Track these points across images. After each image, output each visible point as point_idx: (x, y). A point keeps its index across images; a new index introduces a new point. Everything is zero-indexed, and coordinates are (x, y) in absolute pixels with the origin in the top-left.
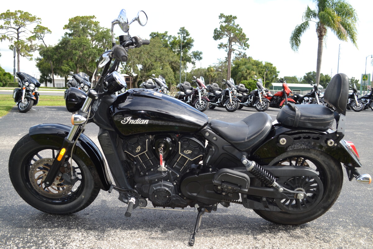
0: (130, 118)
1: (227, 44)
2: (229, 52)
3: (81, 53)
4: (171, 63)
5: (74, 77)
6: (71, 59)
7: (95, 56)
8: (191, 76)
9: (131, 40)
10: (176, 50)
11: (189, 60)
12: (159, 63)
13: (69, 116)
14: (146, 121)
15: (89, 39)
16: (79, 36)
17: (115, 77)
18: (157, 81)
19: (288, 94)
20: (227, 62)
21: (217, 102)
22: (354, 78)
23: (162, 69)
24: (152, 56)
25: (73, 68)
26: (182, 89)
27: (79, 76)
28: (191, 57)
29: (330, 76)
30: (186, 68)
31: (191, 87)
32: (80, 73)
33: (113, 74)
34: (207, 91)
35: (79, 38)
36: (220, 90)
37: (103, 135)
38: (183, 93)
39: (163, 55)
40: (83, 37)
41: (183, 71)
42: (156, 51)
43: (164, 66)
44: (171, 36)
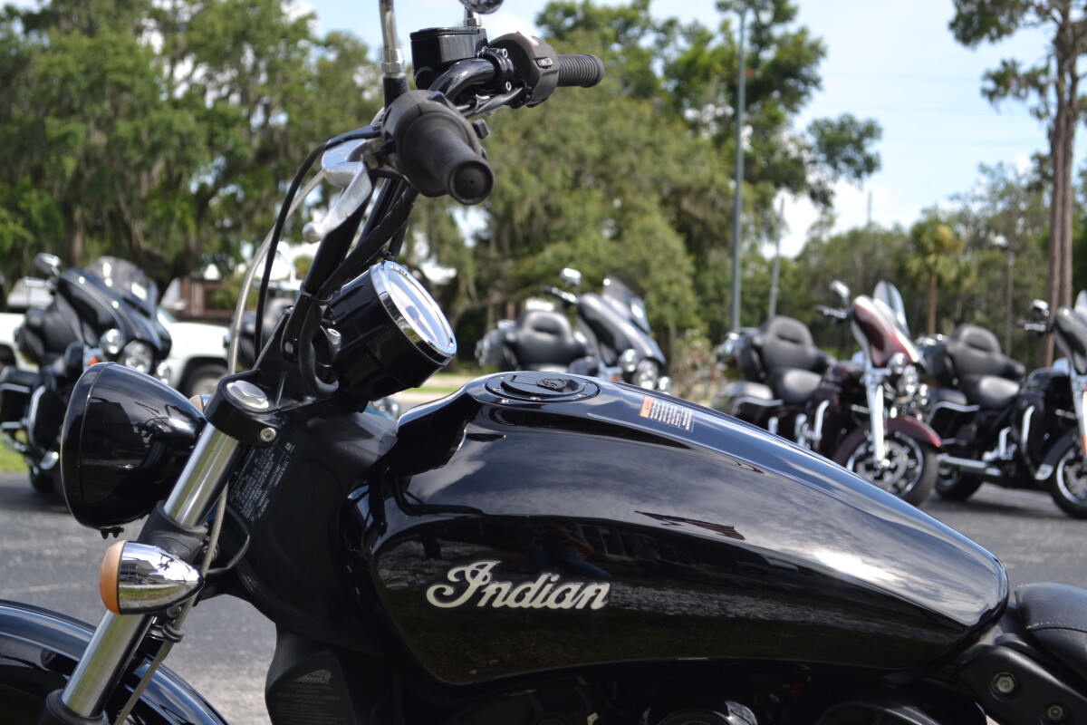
0: (485, 572)
1: (1046, 71)
2: (1057, 121)
3: (99, 139)
4: (672, 199)
5: (63, 289)
6: (38, 175)
7: (190, 152)
8: (806, 281)
9: (486, 57)
10: (710, 112)
11: (790, 176)
12: (598, 194)
13: (26, 537)
14: (590, 591)
15: (149, 47)
16: (91, 31)
17: (389, 300)
18: (590, 315)
20: (1049, 187)
21: (988, 456)
23: (617, 237)
24: (549, 150)
25: (46, 230)
26: (756, 366)
27: (95, 281)
28: (807, 156)
30: (771, 229)
31: (811, 351)
32: (101, 267)
33: (375, 281)
34: (921, 381)
35: (86, 41)
36: (1008, 374)
37: (305, 678)
38: (760, 394)
39: (622, 145)
40: (114, 37)
41: (753, 248)
42: (575, 118)
43: (631, 220)
44: (671, 24)
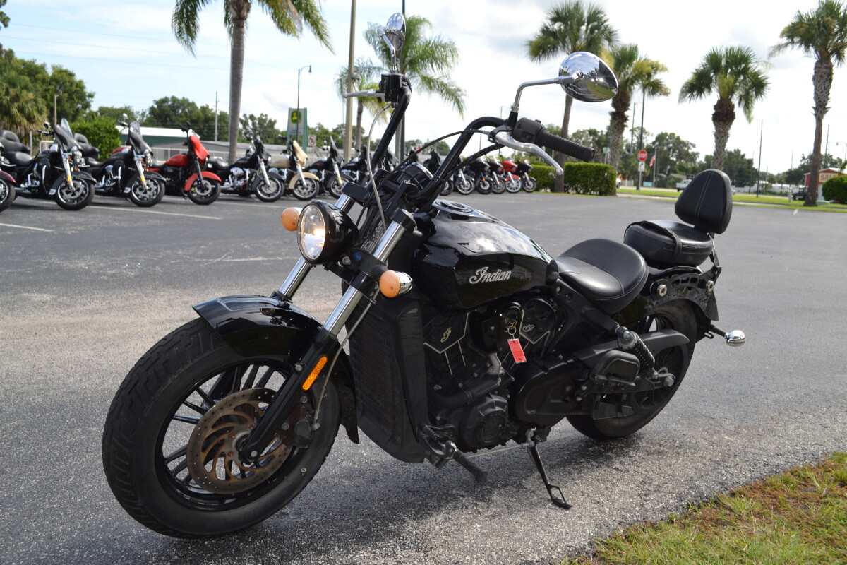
0: (485, 271)
14: (507, 274)
19: (203, 162)
21: (22, 185)
22: (266, 115)
29: (212, 109)
37: (410, 312)
